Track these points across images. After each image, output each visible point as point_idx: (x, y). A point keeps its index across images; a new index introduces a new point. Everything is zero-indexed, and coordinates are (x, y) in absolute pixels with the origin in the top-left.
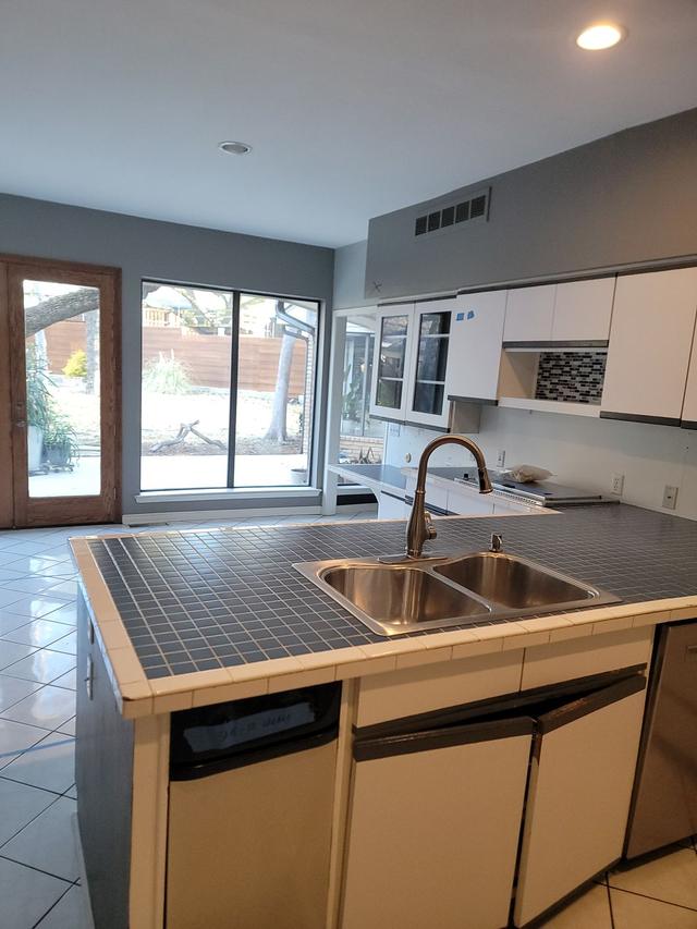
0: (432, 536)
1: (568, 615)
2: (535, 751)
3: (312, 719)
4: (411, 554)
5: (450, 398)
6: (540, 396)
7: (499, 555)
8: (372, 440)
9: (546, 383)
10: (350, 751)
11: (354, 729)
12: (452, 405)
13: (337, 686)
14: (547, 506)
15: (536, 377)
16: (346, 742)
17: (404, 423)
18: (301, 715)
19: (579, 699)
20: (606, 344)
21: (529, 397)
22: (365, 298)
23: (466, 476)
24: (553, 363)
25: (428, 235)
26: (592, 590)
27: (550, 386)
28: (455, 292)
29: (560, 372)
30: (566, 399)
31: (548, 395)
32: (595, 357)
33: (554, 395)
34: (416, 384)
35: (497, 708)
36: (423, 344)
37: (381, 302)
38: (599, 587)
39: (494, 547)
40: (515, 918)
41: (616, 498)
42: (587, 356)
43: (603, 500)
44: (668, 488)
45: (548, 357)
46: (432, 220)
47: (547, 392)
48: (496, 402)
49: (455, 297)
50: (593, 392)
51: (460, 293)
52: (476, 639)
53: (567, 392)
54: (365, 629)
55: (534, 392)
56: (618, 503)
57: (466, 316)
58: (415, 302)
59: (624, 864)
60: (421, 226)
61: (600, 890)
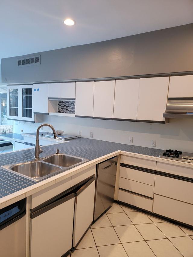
0: (41, 152)
1: (80, 166)
2: (76, 201)
3: (19, 211)
4: (36, 158)
5: (34, 113)
6: (59, 112)
7: (59, 154)
8: (5, 126)
9: (60, 108)
10: (30, 216)
11: (31, 210)
12: (35, 115)
13: (25, 199)
14: (65, 140)
15: (57, 107)
16: (28, 214)
17: (20, 121)
18: (16, 210)
19: (83, 186)
20: (75, 99)
21: (56, 112)
22: (2, 83)
23: (42, 134)
24: (62, 103)
25: (22, 66)
26: (83, 159)
27: (61, 109)
28: (33, 83)
29: (63, 106)
30: (66, 112)
31: (61, 112)
32: (72, 102)
33: (63, 112)
34: (23, 109)
35: (66, 193)
36: (23, 97)
37: (8, 84)
38: (84, 158)
39: (57, 152)
40: (73, 245)
41: (80, 136)
42: (70, 102)
43: (77, 137)
44: (91, 133)
45: (60, 102)
46: (23, 62)
47: (61, 111)
48: (48, 114)
49: (33, 84)
50: (72, 111)
51: (34, 83)
52: (61, 176)
53: (66, 111)
54: (30, 181)
55: (57, 111)
56: (80, 137)
57: (37, 90)
58: (20, 85)
59: (94, 222)
60: (20, 63)
61: (90, 230)
